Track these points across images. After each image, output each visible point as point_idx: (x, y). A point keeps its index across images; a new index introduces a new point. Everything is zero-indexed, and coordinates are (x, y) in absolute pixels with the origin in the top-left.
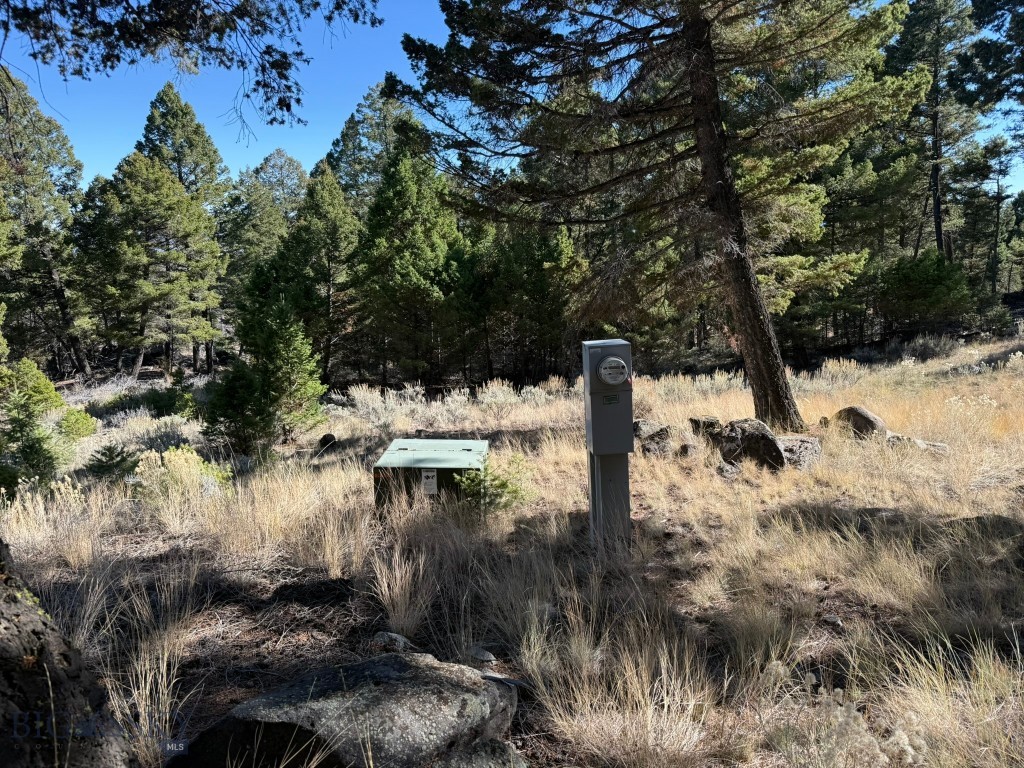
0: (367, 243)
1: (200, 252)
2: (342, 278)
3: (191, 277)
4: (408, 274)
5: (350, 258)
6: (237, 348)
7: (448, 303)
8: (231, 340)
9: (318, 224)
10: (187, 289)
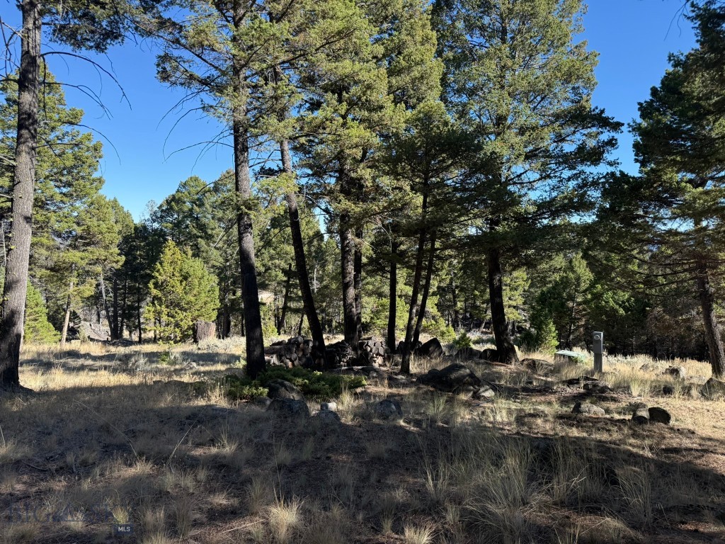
0: (592, 285)
1: (517, 278)
2: (579, 300)
3: (511, 290)
4: (608, 302)
5: (585, 291)
6: (528, 325)
7: (627, 316)
8: (525, 321)
9: (571, 275)
10: (509, 295)
